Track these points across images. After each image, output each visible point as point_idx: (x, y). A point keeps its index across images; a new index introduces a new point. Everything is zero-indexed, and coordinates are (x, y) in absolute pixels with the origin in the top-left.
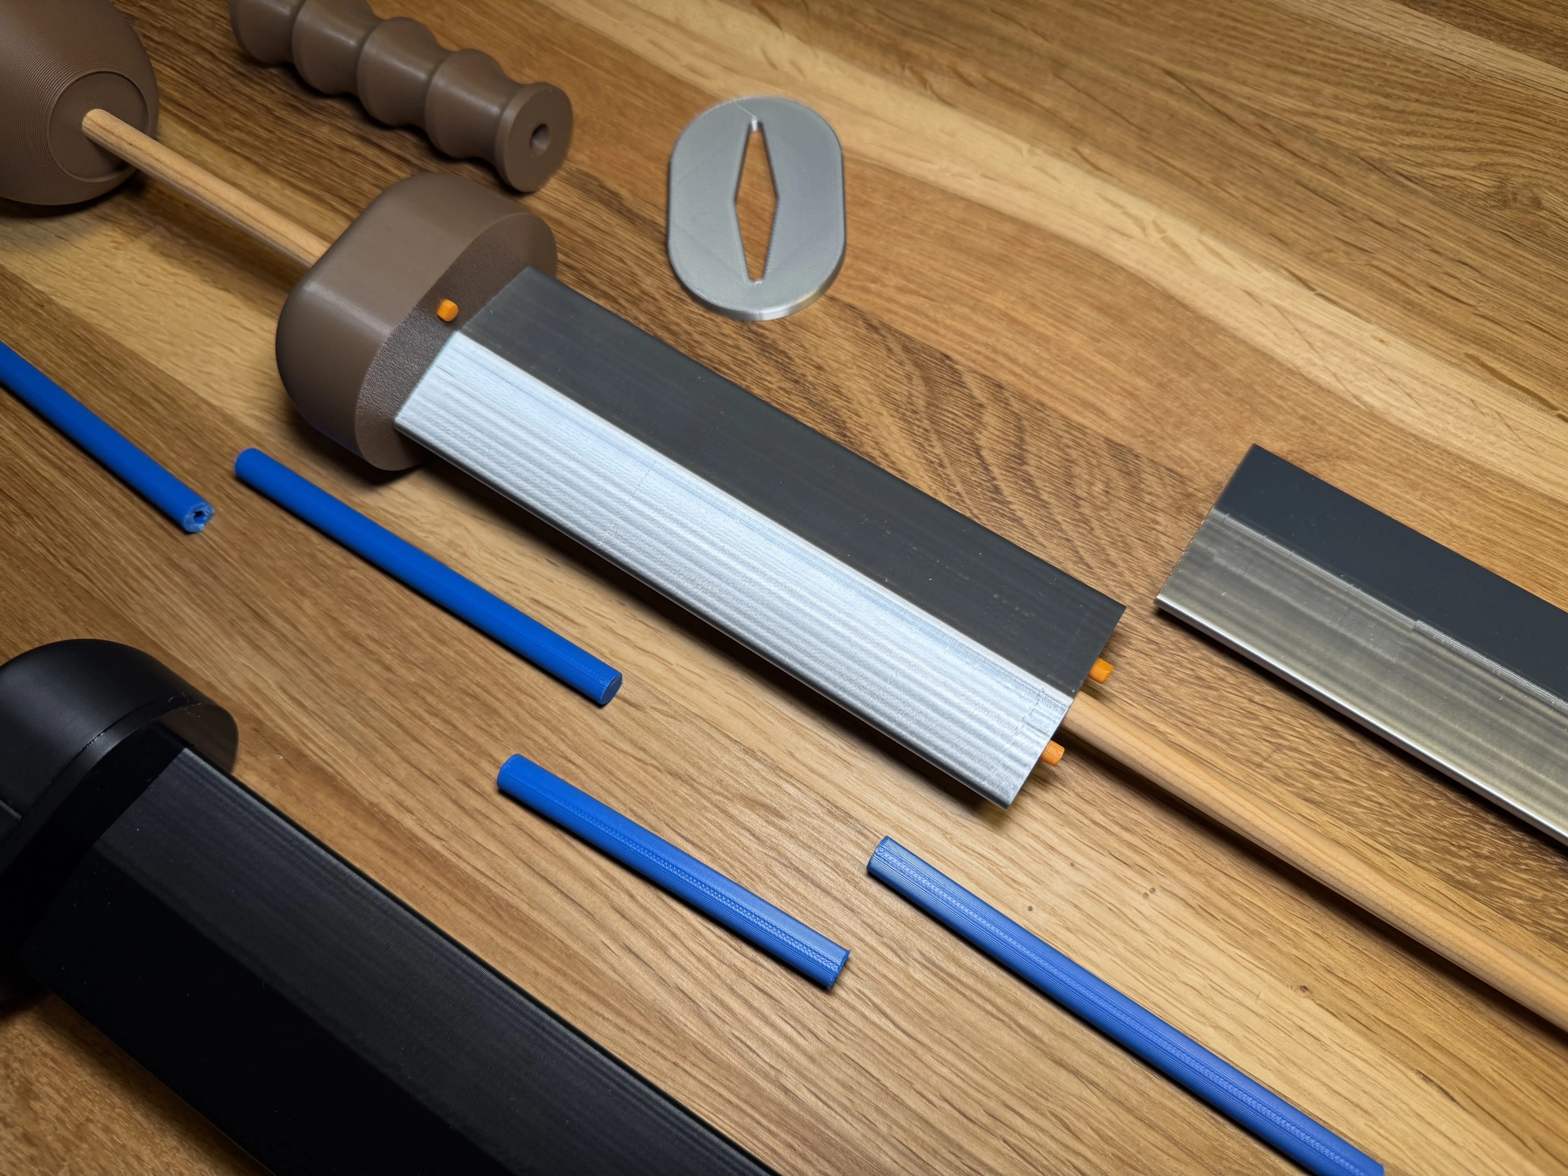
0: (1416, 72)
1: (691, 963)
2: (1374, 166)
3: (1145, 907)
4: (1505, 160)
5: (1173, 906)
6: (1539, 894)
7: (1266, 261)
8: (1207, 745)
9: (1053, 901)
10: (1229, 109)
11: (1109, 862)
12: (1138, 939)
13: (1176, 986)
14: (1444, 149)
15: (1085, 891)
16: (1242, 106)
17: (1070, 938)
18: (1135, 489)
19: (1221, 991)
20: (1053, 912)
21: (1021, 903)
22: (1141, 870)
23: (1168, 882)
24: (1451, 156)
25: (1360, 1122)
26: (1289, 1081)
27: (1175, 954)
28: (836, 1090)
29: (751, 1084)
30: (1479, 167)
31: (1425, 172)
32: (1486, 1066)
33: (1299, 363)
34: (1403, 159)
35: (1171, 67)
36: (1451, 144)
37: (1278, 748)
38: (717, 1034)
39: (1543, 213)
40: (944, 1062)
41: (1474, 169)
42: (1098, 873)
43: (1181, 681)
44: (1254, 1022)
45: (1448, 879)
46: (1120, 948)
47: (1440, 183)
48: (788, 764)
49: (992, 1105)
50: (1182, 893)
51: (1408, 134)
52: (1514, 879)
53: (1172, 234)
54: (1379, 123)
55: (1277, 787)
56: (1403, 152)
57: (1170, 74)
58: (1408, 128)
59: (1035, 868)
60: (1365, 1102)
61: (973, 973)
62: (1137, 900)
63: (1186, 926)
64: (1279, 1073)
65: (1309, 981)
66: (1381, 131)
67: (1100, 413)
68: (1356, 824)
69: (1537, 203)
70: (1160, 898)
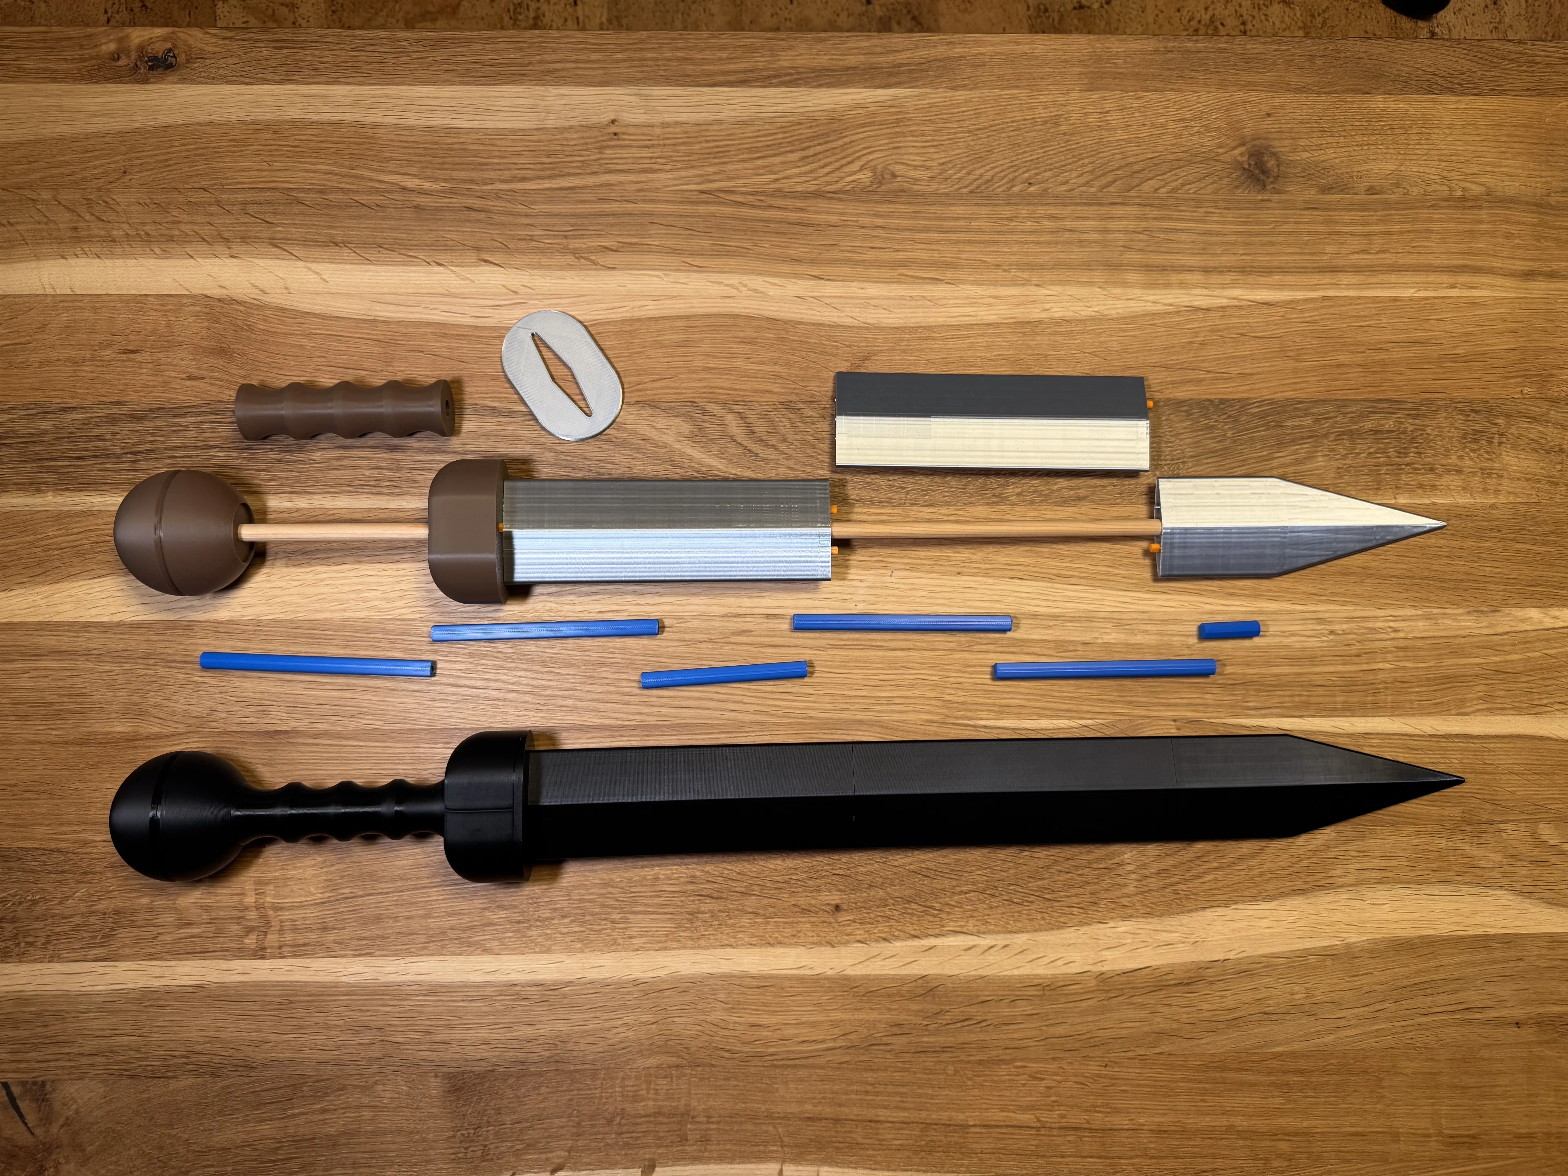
0: (811, 127)
1: (754, 700)
2: (817, 195)
3: (893, 579)
4: (871, 157)
5: (903, 573)
6: (1019, 490)
7: (796, 276)
8: (883, 507)
9: (861, 598)
10: (739, 198)
11: (872, 572)
12: (897, 592)
13: (918, 600)
14: (842, 166)
15: (870, 587)
16: (743, 193)
17: (874, 607)
18: (803, 419)
19: (932, 592)
20: (864, 601)
21: (852, 606)
22: (885, 568)
23: (897, 566)
24: (846, 169)
25: (998, 605)
26: (970, 607)
27: (910, 589)
28: (830, 706)
29: (800, 723)
30: (862, 168)
31: (840, 185)
32: (1029, 561)
33: (835, 320)
34: (829, 183)
35: (701, 187)
36: (844, 162)
37: (907, 493)
38: (777, 716)
39: (899, 179)
40: (857, 674)
41: (859, 171)
42: (871, 578)
43: (861, 489)
44: (948, 595)
45: (987, 504)
46: (893, 599)
47: (848, 188)
48: (741, 611)
49: (881, 677)
50: (902, 567)
51: (823, 167)
52: (1010, 490)
53: (751, 285)
54: (808, 168)
55: (915, 508)
56: (827, 179)
57: (702, 192)
58: (822, 163)
59: (849, 591)
60: (996, 598)
61: (849, 640)
62: (889, 579)
63: (910, 577)
64: (965, 607)
65: (959, 570)
66: (811, 172)
67: (771, 392)
68: (948, 503)
69: (894, 176)
70: (896, 573)
